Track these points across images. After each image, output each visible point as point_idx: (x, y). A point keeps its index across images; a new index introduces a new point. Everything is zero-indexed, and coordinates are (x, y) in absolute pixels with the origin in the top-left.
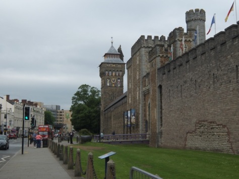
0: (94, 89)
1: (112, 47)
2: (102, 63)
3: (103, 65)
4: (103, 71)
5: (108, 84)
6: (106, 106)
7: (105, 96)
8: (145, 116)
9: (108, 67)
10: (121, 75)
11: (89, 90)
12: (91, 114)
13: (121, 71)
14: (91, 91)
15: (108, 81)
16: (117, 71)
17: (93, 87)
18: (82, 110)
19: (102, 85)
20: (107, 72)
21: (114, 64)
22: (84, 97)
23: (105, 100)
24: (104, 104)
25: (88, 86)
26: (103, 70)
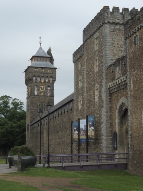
0: (16, 101)
1: (41, 48)
2: (29, 67)
3: (30, 69)
4: (30, 77)
5: (36, 93)
6: (34, 119)
7: (32, 108)
8: (112, 125)
9: (35, 72)
10: (51, 81)
11: (11, 102)
12: (13, 129)
13: (51, 77)
14: (13, 103)
15: (36, 89)
16: (47, 77)
17: (15, 99)
18: (3, 125)
19: (28, 94)
20: (34, 78)
21: (43, 68)
22: (4, 110)
23: (31, 112)
24: (31, 117)
25: (9, 97)
26: (30, 75)
